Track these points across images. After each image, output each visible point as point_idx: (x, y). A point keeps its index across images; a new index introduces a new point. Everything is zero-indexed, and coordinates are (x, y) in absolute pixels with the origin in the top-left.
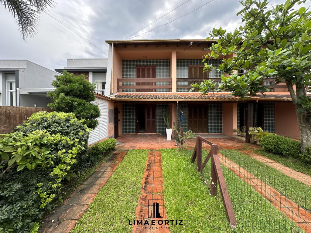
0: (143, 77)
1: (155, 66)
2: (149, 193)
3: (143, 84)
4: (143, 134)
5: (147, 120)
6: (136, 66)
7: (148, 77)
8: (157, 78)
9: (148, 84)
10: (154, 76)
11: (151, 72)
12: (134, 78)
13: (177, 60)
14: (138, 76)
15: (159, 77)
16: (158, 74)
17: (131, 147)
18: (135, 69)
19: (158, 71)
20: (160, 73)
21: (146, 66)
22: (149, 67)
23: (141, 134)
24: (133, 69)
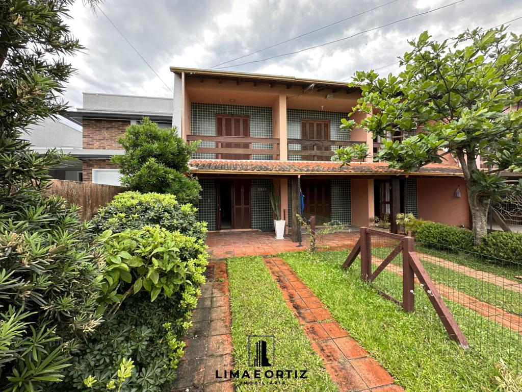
0: (229, 134)
1: (249, 117)
2: (312, 322)
3: (228, 145)
4: (229, 231)
5: (235, 207)
6: (216, 114)
7: (237, 134)
8: (252, 136)
9: (237, 146)
10: (246, 133)
11: (241, 127)
12: (213, 135)
13: (287, 109)
14: (219, 132)
15: (256, 135)
16: (253, 130)
17: (227, 253)
18: (214, 119)
19: (253, 125)
20: (257, 129)
21: (233, 115)
22: (238, 118)
23: (226, 231)
24: (211, 119)
